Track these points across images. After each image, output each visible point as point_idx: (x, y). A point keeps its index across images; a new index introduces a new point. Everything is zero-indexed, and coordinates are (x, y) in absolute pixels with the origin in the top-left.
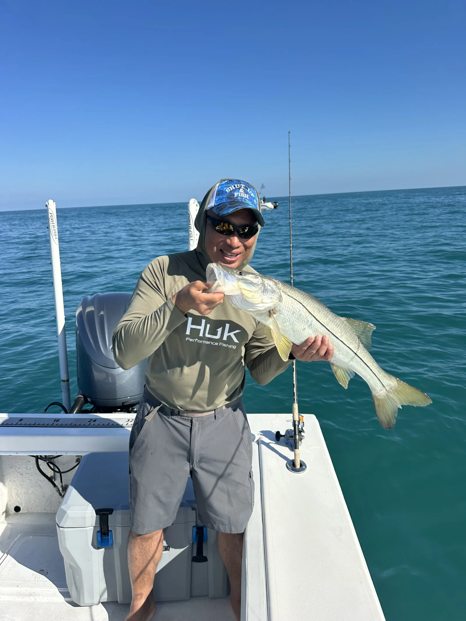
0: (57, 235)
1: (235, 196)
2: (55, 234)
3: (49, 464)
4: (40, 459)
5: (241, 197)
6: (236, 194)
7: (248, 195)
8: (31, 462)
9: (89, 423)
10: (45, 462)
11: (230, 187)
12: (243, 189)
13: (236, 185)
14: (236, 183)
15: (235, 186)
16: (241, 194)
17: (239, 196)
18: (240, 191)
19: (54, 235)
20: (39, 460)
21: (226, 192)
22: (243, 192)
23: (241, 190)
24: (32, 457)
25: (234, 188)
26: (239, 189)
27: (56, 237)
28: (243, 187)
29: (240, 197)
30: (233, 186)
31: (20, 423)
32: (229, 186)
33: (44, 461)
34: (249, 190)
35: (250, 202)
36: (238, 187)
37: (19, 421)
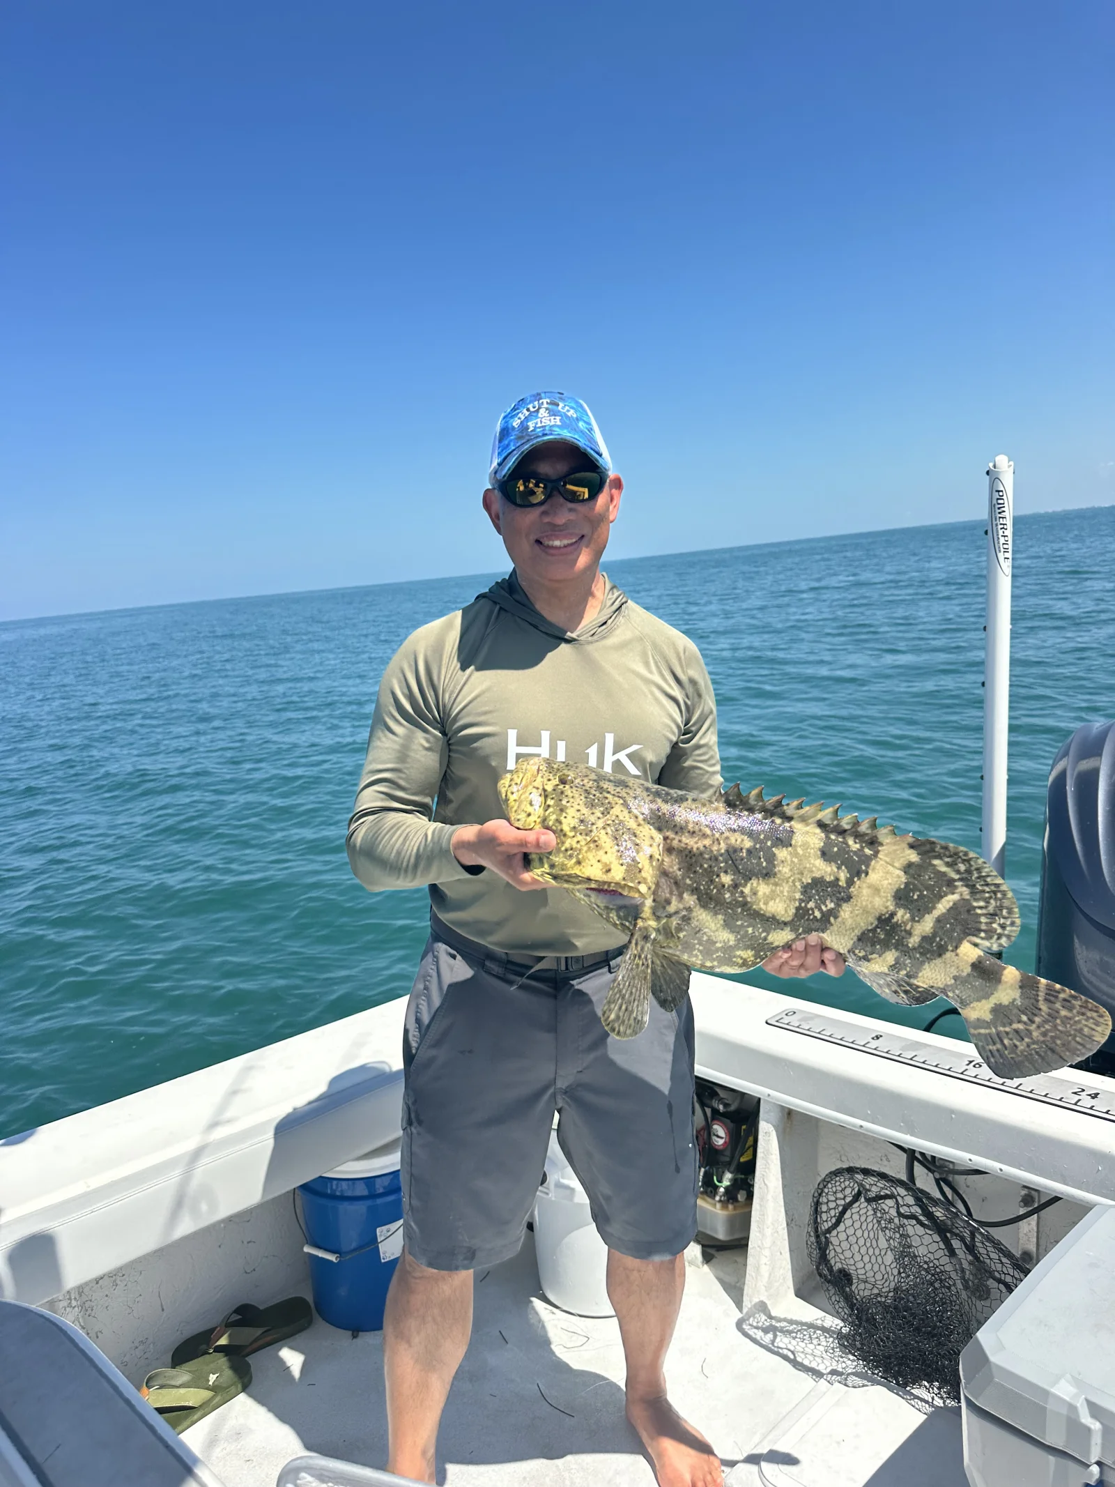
0: (1010, 550)
1: (531, 429)
2: (1005, 546)
3: (942, 1183)
4: (919, 1161)
5: (542, 427)
6: (531, 425)
7: (558, 418)
8: (891, 1163)
9: (1076, 1098)
10: (930, 1174)
11: (520, 415)
12: (547, 409)
13: (530, 406)
14: (531, 402)
15: (528, 410)
16: (543, 420)
17: (539, 425)
18: (540, 415)
19: (1002, 550)
20: (916, 1163)
21: (513, 428)
22: (546, 415)
23: (542, 411)
24: (895, 1148)
25: (527, 413)
26: (537, 411)
27: (1007, 555)
28: (545, 405)
29: (539, 428)
30: (525, 411)
31: (874, 1044)
32: (518, 413)
33: (926, 1171)
34: (561, 405)
35: (565, 431)
36: (534, 407)
37: (873, 1039)
